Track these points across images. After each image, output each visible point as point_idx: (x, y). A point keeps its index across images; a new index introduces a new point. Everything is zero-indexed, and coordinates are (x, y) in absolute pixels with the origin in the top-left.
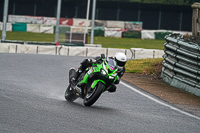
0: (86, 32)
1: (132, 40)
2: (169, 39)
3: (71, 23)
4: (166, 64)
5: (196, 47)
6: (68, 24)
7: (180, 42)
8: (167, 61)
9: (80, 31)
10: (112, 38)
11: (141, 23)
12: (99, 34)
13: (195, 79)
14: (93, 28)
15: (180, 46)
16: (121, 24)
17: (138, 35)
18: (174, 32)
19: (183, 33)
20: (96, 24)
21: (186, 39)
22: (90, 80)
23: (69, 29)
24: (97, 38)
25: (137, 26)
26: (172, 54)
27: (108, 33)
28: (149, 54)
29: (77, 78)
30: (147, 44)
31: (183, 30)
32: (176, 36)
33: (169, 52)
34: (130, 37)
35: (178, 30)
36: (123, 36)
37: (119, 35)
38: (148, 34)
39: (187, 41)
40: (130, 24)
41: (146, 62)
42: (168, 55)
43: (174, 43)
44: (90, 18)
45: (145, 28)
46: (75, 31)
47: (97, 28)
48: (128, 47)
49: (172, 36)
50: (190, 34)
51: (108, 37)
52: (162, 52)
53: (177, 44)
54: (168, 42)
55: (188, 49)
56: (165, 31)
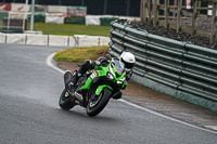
0: (25, 17)
1: (75, 26)
2: (116, 25)
3: (9, 9)
4: (112, 52)
5: (144, 33)
6: (5, 9)
7: (128, 29)
8: (113, 49)
9: (19, 17)
10: (53, 25)
11: (85, 8)
12: (40, 19)
13: (144, 68)
14: (33, 14)
15: (127, 32)
16: (63, 9)
17: (82, 21)
18: (121, 18)
19: (130, 19)
20: (36, 9)
21: (133, 25)
22: (94, 85)
23: (7, 15)
24: (37, 24)
25: (81, 11)
26: (119, 41)
27: (49, 19)
28: (94, 41)
29: (75, 83)
30: (92, 30)
31: (131, 15)
32: (123, 21)
33: (115, 39)
34: (74, 23)
35: (125, 15)
36: (65, 22)
37: (61, 21)
38: (93, 20)
39: (134, 27)
40: (73, 9)
41: (91, 50)
42: (114, 42)
43: (120, 29)
44: (30, 3)
45: (89, 13)
46: (13, 17)
47: (38, 13)
48: (71, 33)
49: (119, 21)
50: (138, 19)
51: (50, 23)
52: (108, 40)
53: (124, 30)
54: (115, 28)
55: (137, 35)
56: (111, 17)
